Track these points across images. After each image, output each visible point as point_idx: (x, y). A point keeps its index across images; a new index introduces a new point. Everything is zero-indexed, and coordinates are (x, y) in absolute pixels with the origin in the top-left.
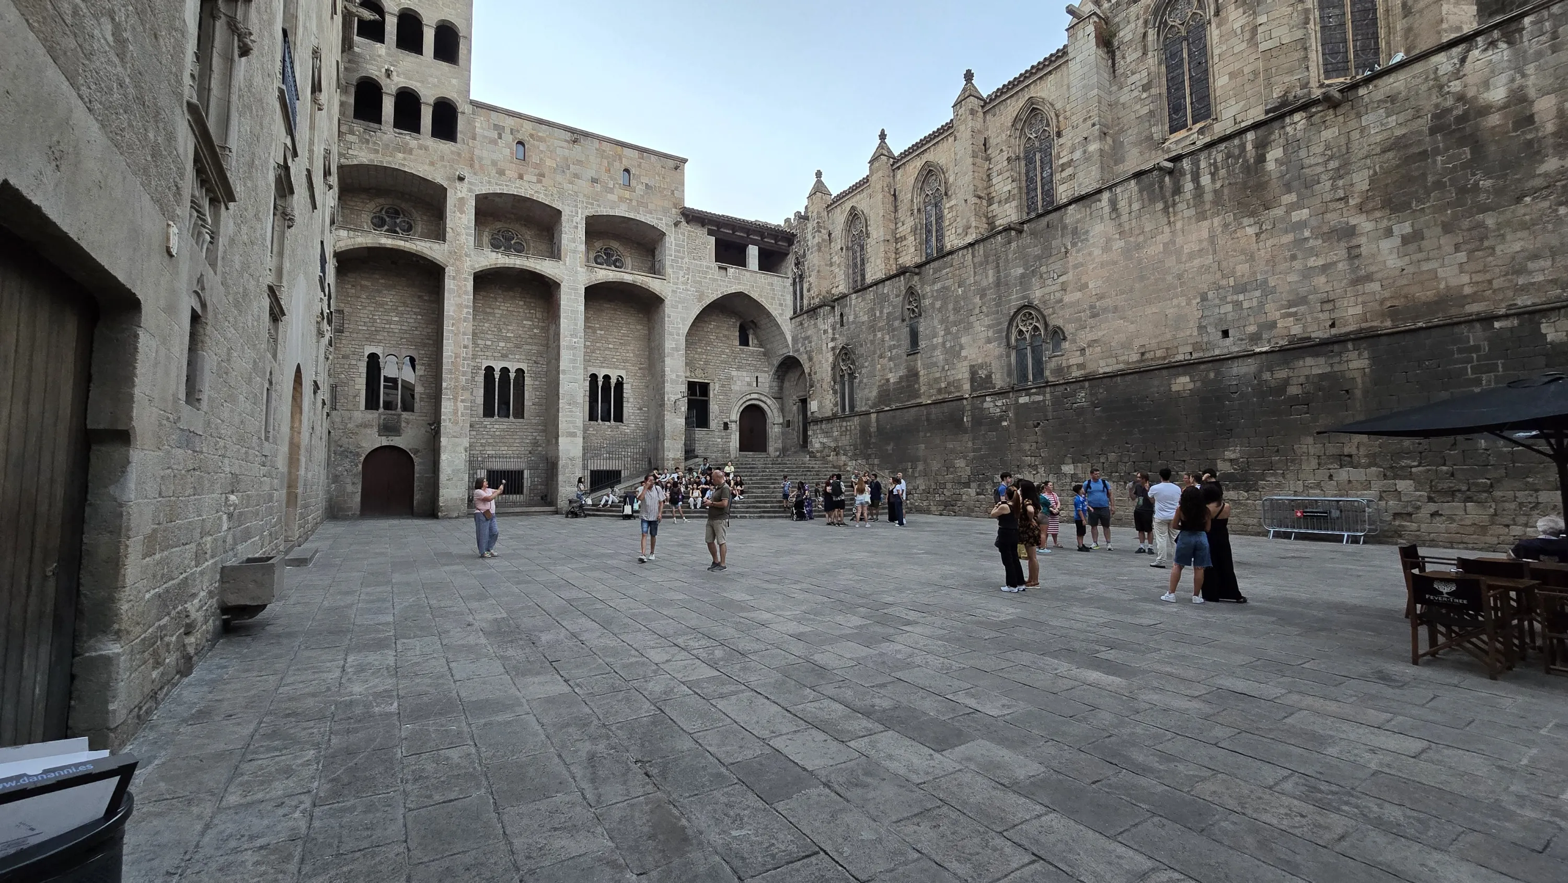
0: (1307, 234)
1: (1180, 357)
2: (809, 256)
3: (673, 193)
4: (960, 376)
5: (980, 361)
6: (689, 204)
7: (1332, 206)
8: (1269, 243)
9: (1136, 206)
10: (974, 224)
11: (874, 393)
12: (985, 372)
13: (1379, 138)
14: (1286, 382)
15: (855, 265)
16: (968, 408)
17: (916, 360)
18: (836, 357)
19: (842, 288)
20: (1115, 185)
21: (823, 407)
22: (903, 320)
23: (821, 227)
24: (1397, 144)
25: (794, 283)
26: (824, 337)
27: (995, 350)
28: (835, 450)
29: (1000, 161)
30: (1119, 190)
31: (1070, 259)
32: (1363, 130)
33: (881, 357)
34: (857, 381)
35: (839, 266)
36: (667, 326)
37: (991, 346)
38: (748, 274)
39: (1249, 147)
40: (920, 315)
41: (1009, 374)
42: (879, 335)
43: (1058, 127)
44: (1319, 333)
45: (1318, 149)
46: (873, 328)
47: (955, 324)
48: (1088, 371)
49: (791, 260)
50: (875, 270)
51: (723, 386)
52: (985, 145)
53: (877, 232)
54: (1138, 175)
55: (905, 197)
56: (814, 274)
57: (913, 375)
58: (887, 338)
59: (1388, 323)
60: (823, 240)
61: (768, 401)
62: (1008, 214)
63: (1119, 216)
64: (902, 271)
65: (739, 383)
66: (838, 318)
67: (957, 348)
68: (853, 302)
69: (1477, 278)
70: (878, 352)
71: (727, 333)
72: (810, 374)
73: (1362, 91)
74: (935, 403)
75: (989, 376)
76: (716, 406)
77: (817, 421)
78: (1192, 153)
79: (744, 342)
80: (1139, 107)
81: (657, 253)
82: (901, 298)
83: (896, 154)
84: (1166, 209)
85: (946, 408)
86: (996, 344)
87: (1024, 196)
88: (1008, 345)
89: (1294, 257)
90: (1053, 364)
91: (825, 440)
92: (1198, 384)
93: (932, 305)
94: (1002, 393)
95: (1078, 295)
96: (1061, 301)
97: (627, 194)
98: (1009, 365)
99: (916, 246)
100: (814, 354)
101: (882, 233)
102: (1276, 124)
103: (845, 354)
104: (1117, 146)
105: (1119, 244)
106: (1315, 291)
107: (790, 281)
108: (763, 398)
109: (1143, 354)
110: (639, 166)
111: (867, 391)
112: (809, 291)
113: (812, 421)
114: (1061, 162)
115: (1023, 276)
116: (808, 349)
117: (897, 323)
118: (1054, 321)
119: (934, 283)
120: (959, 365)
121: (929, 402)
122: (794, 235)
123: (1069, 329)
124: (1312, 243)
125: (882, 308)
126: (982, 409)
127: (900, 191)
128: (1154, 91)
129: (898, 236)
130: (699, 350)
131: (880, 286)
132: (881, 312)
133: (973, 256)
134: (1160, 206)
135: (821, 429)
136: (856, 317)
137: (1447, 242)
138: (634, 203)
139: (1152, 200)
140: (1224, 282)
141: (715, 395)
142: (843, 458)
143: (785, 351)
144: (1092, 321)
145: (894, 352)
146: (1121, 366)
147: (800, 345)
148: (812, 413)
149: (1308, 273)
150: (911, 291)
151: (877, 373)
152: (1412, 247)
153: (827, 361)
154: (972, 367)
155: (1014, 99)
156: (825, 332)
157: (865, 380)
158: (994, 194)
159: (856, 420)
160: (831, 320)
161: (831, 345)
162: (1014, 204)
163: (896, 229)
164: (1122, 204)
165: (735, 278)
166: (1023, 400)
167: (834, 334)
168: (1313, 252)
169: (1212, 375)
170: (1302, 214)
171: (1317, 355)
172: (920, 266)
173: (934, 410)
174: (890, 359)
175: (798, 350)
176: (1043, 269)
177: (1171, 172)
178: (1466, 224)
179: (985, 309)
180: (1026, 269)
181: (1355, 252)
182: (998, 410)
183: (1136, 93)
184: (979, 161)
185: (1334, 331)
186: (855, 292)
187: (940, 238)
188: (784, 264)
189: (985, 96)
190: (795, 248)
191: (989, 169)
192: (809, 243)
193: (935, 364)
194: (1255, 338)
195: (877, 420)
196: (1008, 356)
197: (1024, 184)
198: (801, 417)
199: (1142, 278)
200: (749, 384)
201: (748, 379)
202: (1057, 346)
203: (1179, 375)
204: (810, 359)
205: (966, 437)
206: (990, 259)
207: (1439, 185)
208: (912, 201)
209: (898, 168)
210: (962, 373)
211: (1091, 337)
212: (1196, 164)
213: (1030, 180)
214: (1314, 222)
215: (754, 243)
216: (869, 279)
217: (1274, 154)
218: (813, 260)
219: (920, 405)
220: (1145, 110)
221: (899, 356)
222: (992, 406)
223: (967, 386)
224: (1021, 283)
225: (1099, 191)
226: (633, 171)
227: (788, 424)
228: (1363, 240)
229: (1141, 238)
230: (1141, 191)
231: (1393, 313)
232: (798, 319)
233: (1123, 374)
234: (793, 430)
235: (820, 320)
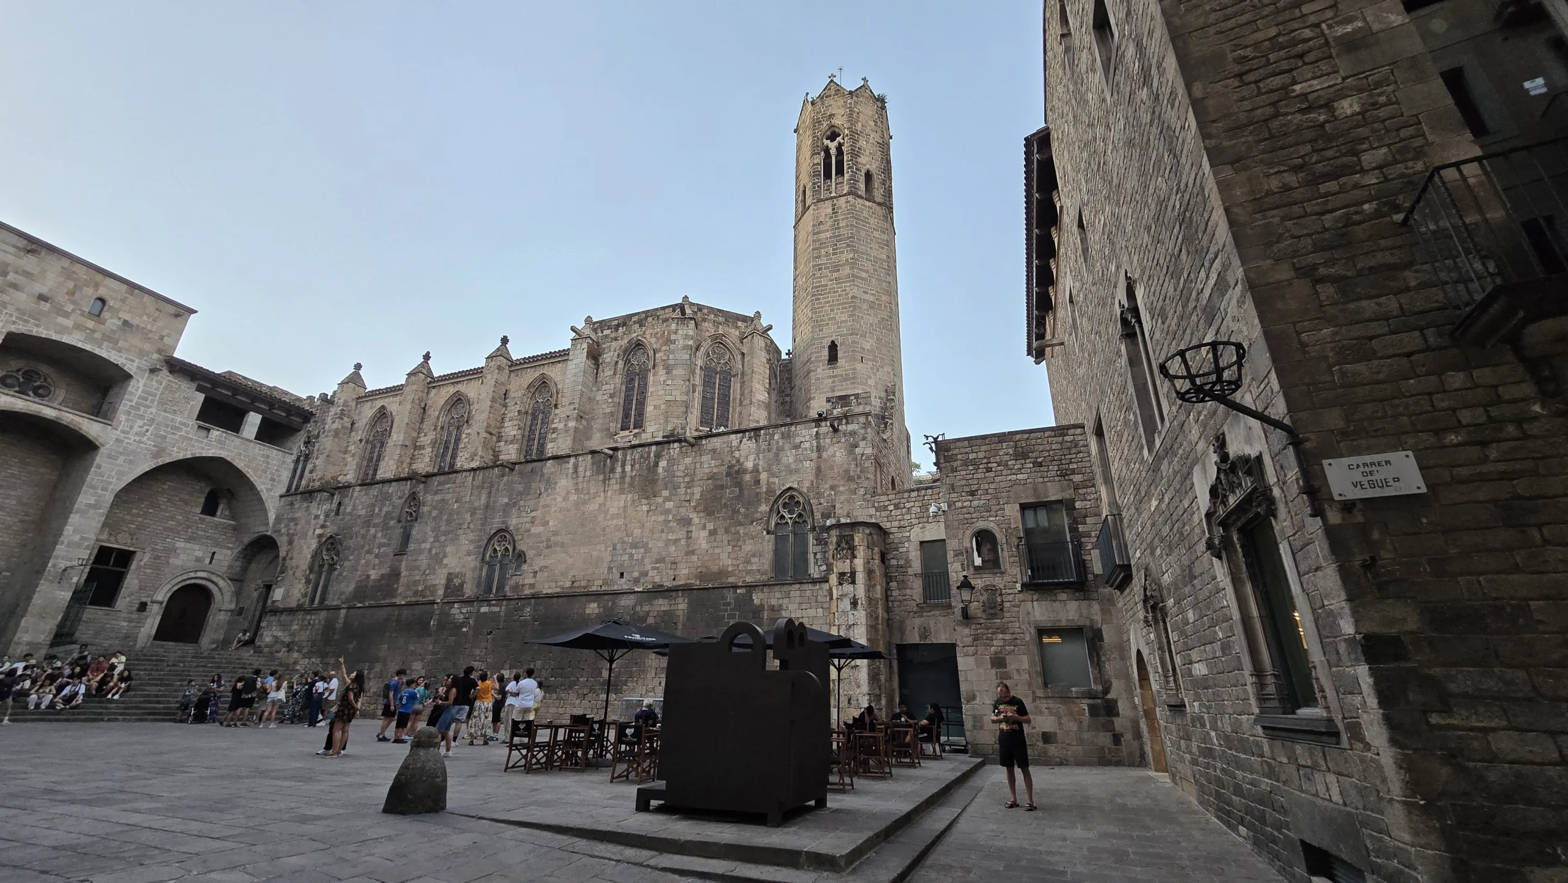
0: (670, 518)
1: (594, 588)
2: (322, 439)
3: (162, 338)
4: (437, 582)
5: (457, 570)
6: (177, 355)
7: (684, 504)
8: (653, 518)
9: (588, 473)
10: (480, 454)
11: (352, 587)
12: (460, 581)
13: (707, 471)
14: (648, 613)
15: (371, 459)
16: (437, 612)
17: (401, 561)
18: (320, 546)
19: (350, 477)
20: (579, 455)
21: (289, 596)
22: (399, 521)
23: (344, 415)
24: (712, 477)
25: (297, 461)
26: (313, 522)
27: (472, 562)
28: (288, 646)
29: (512, 411)
30: (581, 459)
31: (541, 500)
32: (701, 463)
33: (368, 552)
34: (336, 573)
35: (353, 455)
36: (92, 477)
37: (470, 558)
38: (238, 441)
39: (652, 455)
40: (416, 520)
41: (478, 585)
42: (372, 531)
43: (556, 401)
44: (668, 584)
45: (682, 468)
46: (367, 524)
47: (446, 533)
48: (536, 590)
49: (301, 437)
50: (387, 469)
51: (157, 557)
52: (505, 394)
53: (397, 437)
54: (593, 452)
55: (433, 413)
56: (322, 458)
57: (395, 574)
58: (380, 534)
59: (698, 583)
60: (343, 427)
61: (221, 583)
62: (510, 453)
63: (577, 477)
64: (412, 477)
65: (183, 557)
66: (334, 506)
67: (441, 556)
68: (356, 494)
69: (735, 562)
70: (367, 548)
71: (187, 497)
72: (284, 559)
73: (704, 442)
74: (409, 605)
75: (462, 585)
76: (136, 581)
77: (276, 611)
78: (623, 449)
79: (210, 509)
80: (605, 406)
81: (111, 393)
82: (403, 500)
83: (436, 375)
84: (604, 481)
85: (417, 610)
86: (473, 557)
87: (525, 442)
88: (483, 559)
89: (662, 531)
90: (512, 582)
91: (279, 634)
92: (601, 610)
93: (430, 512)
94: (468, 602)
95: (541, 529)
96: (529, 531)
97: (91, 324)
98: (480, 577)
99: (431, 457)
100: (296, 538)
101: (401, 438)
102: (666, 446)
103: (331, 544)
104: (589, 428)
105: (573, 497)
106: (669, 555)
107: (294, 457)
108: (214, 578)
109: (573, 582)
110: (123, 301)
111: (343, 585)
112: (311, 472)
113: (271, 611)
114: (554, 426)
115: (507, 505)
116: (291, 531)
117: (392, 523)
118: (521, 546)
119: (436, 493)
120: (439, 571)
121: (403, 603)
122: (312, 414)
123: (530, 554)
124: (672, 524)
125: (383, 505)
126: (449, 615)
127: (431, 407)
128: (616, 400)
129: (418, 444)
130: (134, 511)
131: (387, 485)
132: (380, 510)
133: (474, 479)
134: (601, 477)
135: (279, 620)
136: (354, 508)
137: (726, 538)
138: (97, 335)
139: (598, 473)
140: (626, 539)
141: (138, 567)
142: (296, 655)
143: (262, 529)
144: (546, 551)
145: (382, 550)
146: (558, 590)
147: (283, 526)
148: (274, 602)
149: (668, 542)
150: (413, 497)
151: (359, 568)
152: (713, 538)
153: (309, 547)
154: (450, 574)
155: (533, 370)
156: (317, 517)
157: (345, 574)
158: (503, 434)
159: (323, 614)
160: (326, 507)
161: (318, 531)
162: (516, 446)
163: (418, 437)
164: (581, 469)
165: (219, 441)
166: (484, 609)
167: (325, 521)
168: (671, 530)
169: (610, 604)
170: (669, 505)
171: (665, 598)
172: (428, 476)
173: (406, 612)
174: (377, 556)
175: (279, 531)
176: (522, 503)
177: (611, 457)
178: (733, 530)
179: (472, 526)
180: (510, 500)
181: (690, 534)
182: (462, 617)
183: (605, 397)
184: (497, 406)
185: (674, 583)
186: (360, 485)
187: (454, 457)
188: (292, 439)
189: (514, 358)
190: (310, 426)
191: (504, 414)
192: (327, 427)
193: (418, 568)
194: (636, 581)
195: (346, 616)
196: (481, 569)
197: (527, 433)
198: (261, 604)
199: (583, 525)
200: (198, 560)
201: (199, 554)
202: (518, 567)
203: (591, 602)
204: (290, 543)
205: (429, 640)
206: (486, 485)
207: (726, 505)
208: (438, 418)
209: (434, 387)
210: (439, 579)
211: (543, 563)
212: (625, 456)
213: (531, 431)
214: (674, 512)
215: (257, 411)
216: (380, 475)
217: (663, 464)
218: (326, 443)
219: (393, 605)
220: (608, 410)
221: (385, 555)
222: (458, 612)
223: (441, 592)
224: (504, 510)
225: (569, 456)
226: (111, 303)
227: (240, 611)
228: (693, 528)
229: (587, 497)
230: (593, 464)
231: (701, 576)
232: (289, 499)
233: (558, 596)
234: (245, 619)
235: (314, 504)
